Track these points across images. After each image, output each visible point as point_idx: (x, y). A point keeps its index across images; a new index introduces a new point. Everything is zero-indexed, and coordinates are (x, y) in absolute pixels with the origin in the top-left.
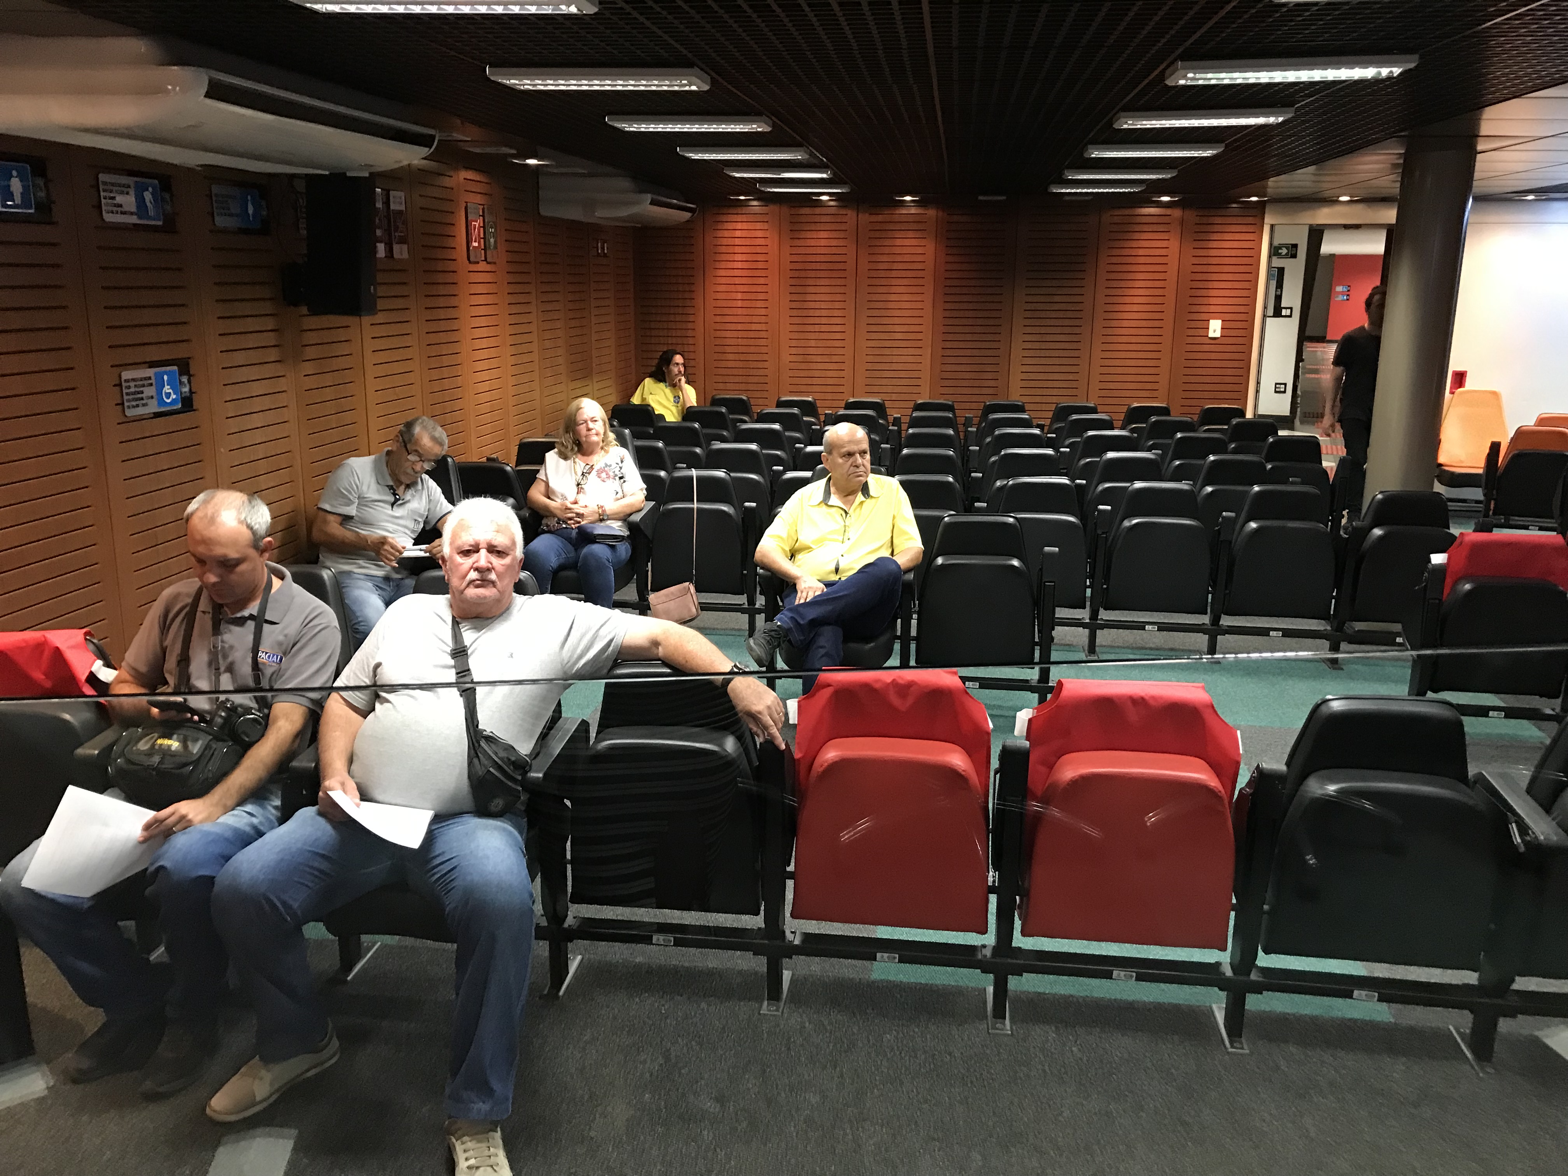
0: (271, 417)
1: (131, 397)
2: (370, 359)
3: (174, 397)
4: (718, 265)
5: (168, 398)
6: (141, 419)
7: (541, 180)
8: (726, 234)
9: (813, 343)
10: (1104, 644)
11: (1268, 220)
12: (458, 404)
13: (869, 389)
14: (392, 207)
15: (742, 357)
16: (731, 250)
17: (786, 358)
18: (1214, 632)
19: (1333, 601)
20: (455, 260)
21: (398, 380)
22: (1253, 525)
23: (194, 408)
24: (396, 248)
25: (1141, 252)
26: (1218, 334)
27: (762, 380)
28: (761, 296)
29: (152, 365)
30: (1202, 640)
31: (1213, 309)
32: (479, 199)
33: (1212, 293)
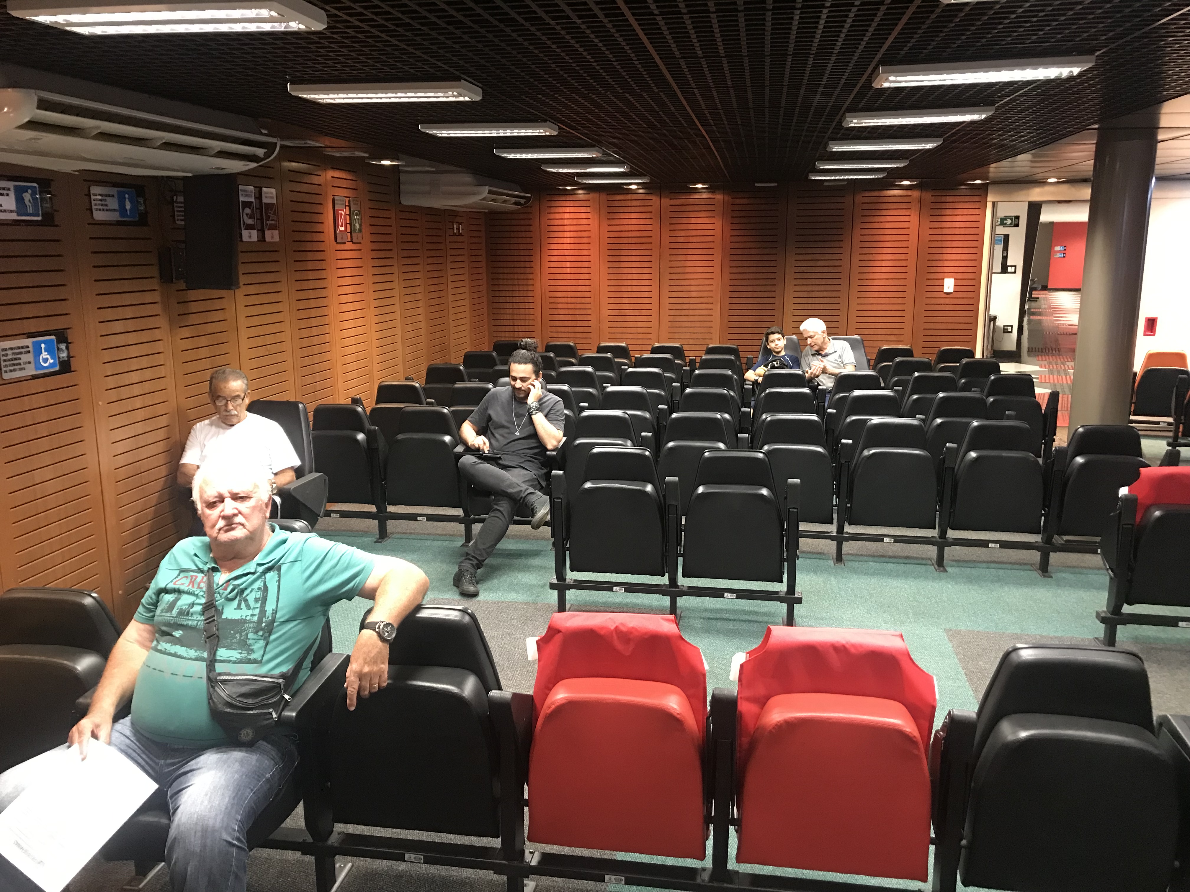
0: (148, 374)
1: (8, 363)
2: (243, 323)
3: (52, 361)
4: (552, 240)
5: (45, 362)
6: (20, 381)
7: (403, 177)
8: (558, 216)
9: (626, 301)
10: (850, 552)
11: (991, 198)
12: (327, 356)
13: (671, 336)
14: (265, 201)
15: (571, 312)
16: (561, 228)
17: (605, 312)
18: (942, 543)
19: (1043, 518)
20: (323, 242)
21: (269, 339)
22: (973, 454)
23: (72, 370)
24: (268, 233)
25: (888, 225)
26: (951, 290)
27: (586, 329)
28: (586, 264)
29: (30, 335)
30: (932, 551)
31: (947, 270)
32: (346, 193)
33: (946, 257)
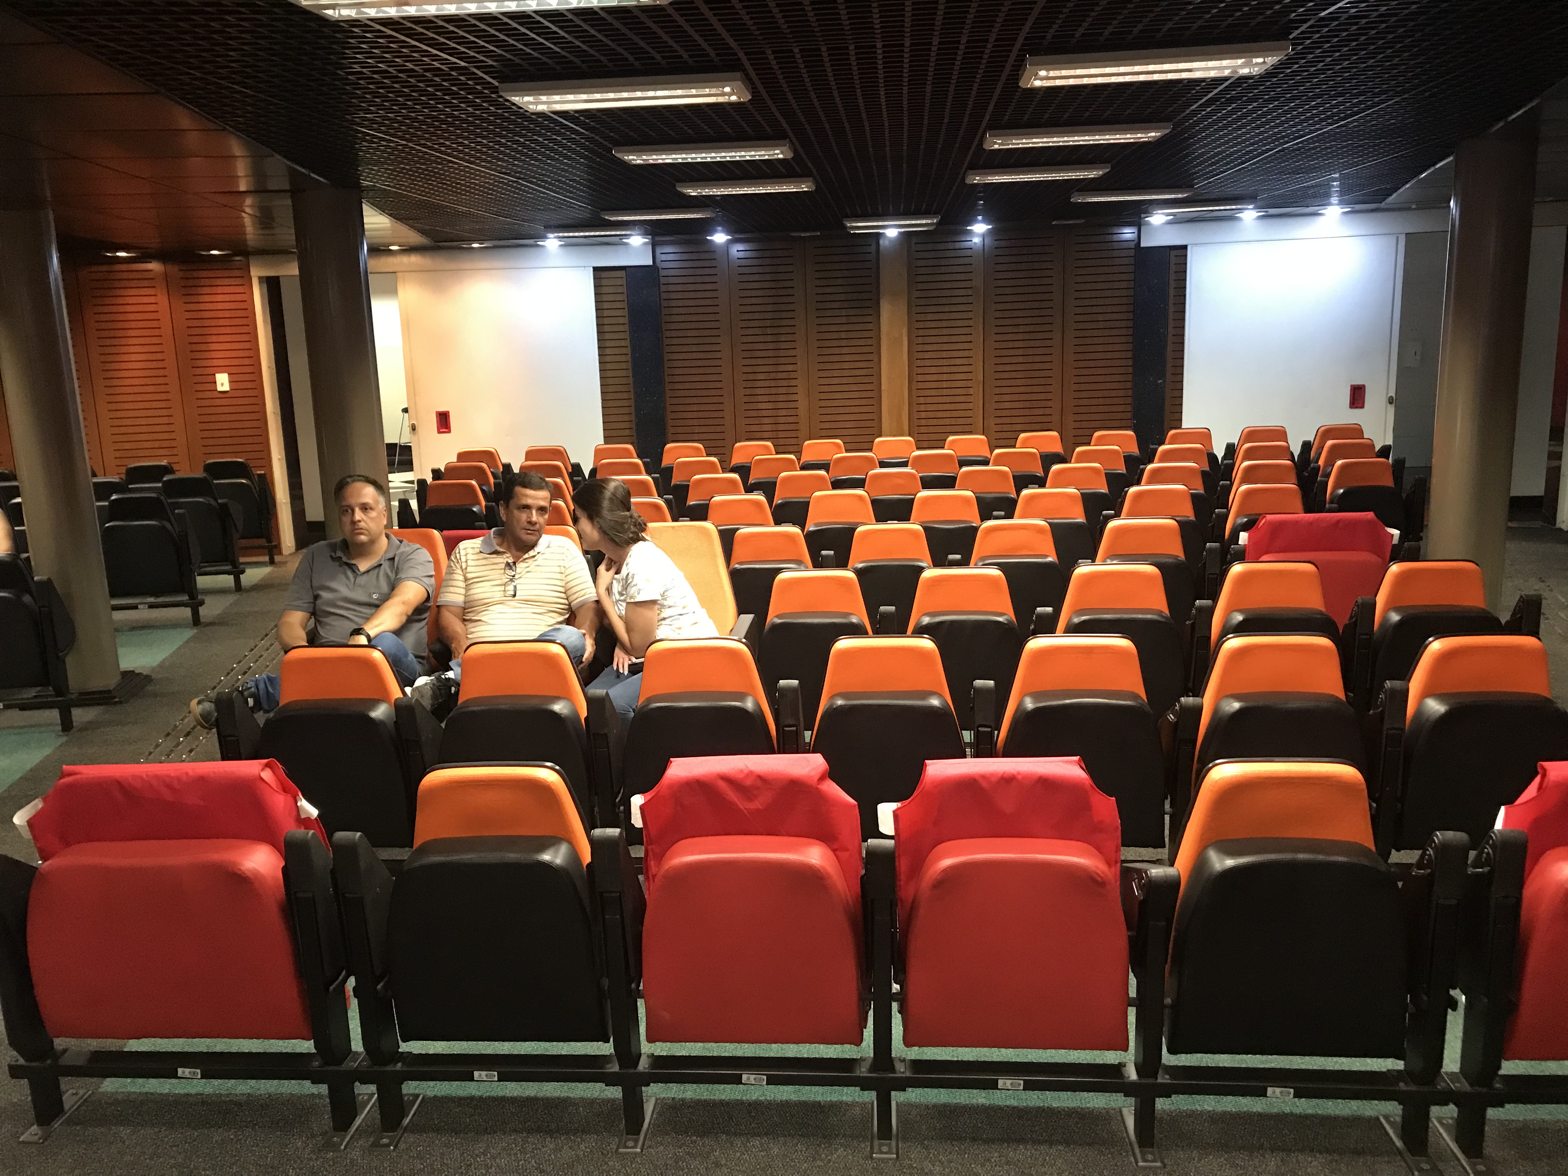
11: (256, 273)
25: (129, 308)
26: (226, 387)
31: (217, 363)
33: (213, 347)
